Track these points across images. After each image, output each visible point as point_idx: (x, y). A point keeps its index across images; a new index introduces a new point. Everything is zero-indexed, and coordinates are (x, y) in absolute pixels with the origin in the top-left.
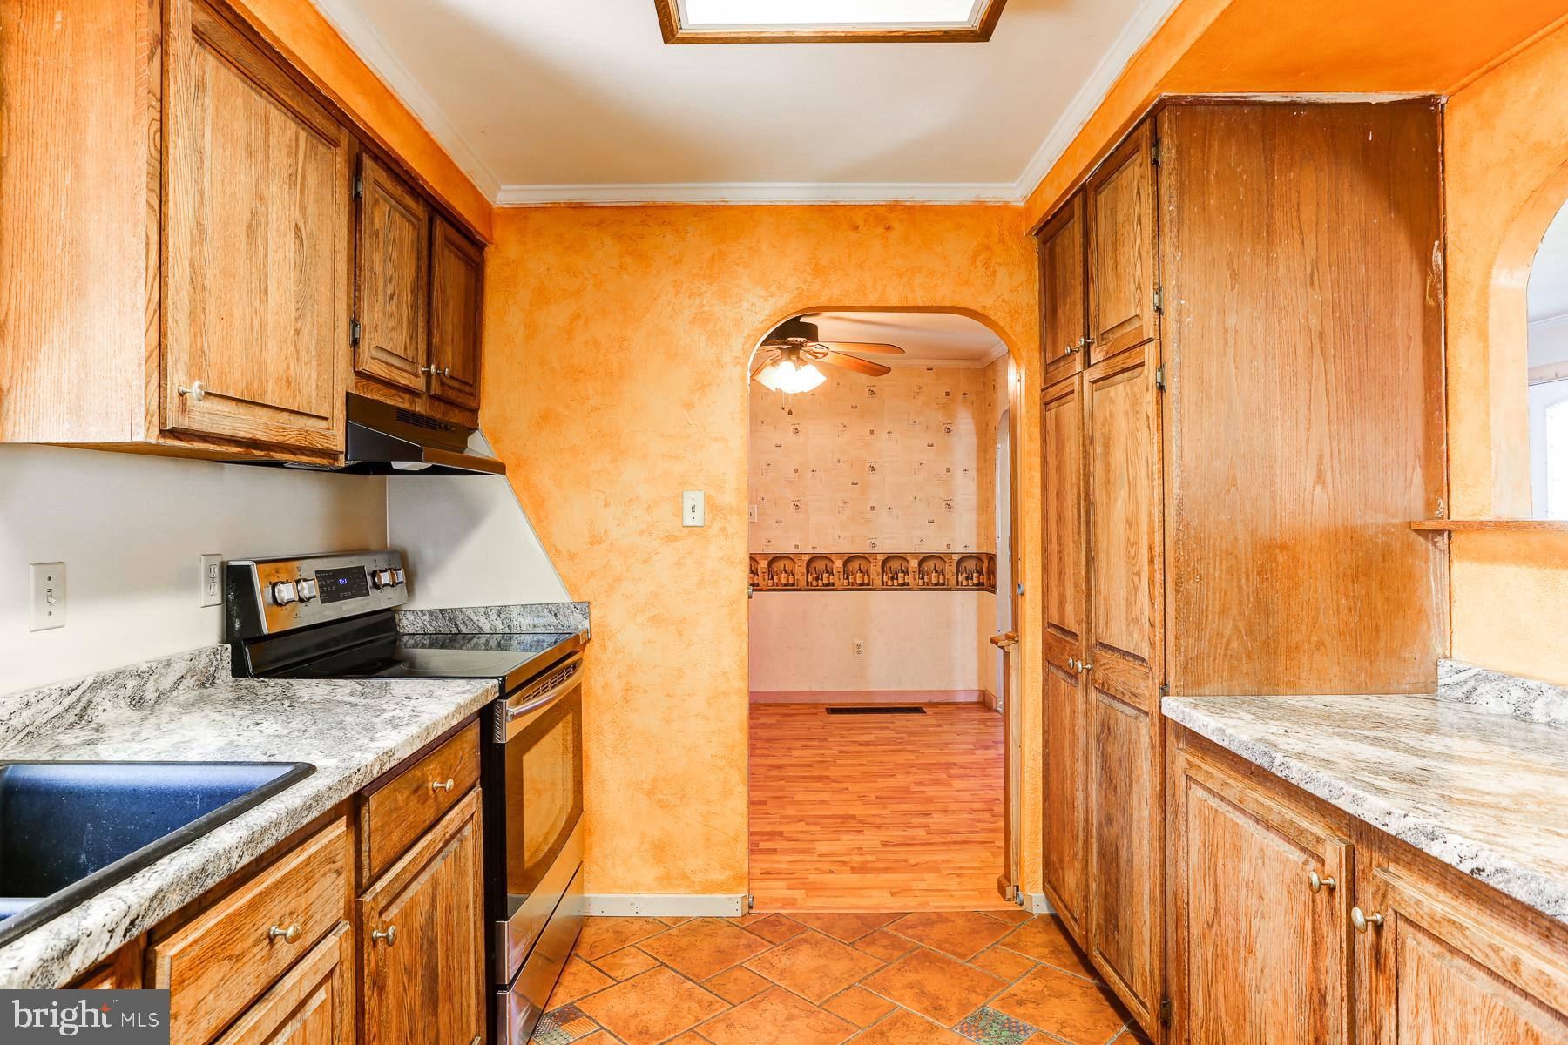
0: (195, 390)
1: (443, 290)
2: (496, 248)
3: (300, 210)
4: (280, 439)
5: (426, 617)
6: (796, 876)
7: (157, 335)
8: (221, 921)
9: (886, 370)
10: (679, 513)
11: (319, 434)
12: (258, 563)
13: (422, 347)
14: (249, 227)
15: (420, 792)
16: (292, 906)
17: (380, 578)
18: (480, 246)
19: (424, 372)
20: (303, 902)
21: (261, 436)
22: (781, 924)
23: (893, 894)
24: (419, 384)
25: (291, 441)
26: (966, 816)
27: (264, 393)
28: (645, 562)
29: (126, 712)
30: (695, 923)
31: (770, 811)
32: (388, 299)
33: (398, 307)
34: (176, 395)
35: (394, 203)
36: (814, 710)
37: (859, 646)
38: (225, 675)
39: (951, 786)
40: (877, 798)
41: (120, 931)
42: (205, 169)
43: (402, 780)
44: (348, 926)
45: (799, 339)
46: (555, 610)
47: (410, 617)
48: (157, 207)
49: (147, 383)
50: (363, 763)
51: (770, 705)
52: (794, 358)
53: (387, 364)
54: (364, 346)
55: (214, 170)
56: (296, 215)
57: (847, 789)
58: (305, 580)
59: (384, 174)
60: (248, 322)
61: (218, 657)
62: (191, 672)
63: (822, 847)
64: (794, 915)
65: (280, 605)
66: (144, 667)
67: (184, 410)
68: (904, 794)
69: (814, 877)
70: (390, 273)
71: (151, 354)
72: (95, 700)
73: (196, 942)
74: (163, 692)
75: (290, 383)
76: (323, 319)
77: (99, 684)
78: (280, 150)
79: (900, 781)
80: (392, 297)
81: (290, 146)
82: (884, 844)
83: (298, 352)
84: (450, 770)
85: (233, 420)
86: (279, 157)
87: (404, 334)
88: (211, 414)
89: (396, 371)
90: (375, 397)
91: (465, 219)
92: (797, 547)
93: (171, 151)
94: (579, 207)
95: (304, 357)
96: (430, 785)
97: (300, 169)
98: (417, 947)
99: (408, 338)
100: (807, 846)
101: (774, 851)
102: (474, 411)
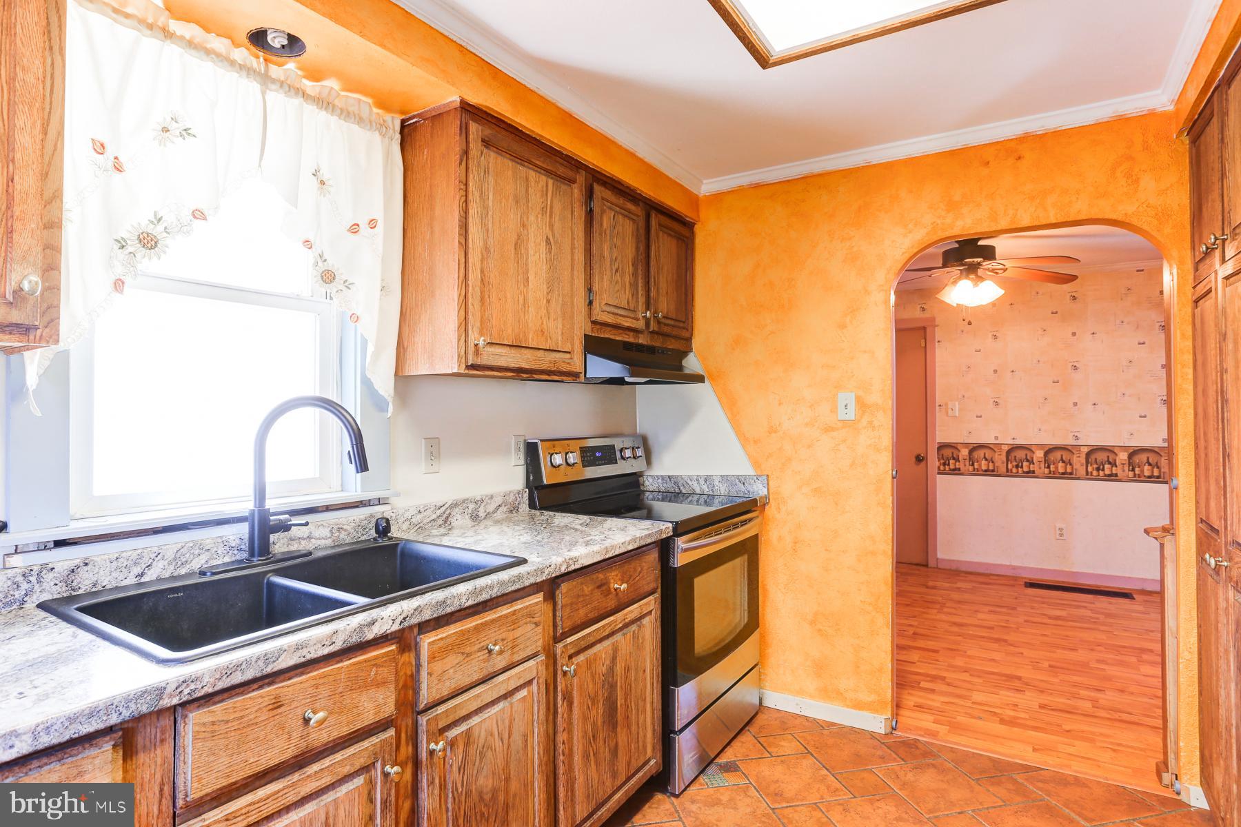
0: (481, 343)
1: (658, 260)
2: (702, 224)
3: (549, 228)
4: (537, 367)
5: (660, 481)
6: (946, 714)
7: (464, 313)
8: (457, 632)
9: (1074, 278)
10: (834, 410)
11: (564, 362)
12: (542, 441)
13: (642, 300)
14: (516, 244)
15: (604, 588)
16: (504, 635)
17: (625, 453)
18: (689, 226)
19: (643, 317)
20: (511, 636)
21: (525, 365)
22: (917, 748)
23: (1035, 750)
24: (641, 324)
25: (545, 368)
26: (1146, 700)
27: (526, 340)
28: (809, 447)
29: (469, 522)
30: (844, 729)
31: (940, 659)
32: (614, 272)
33: (622, 277)
34: (473, 345)
35: (618, 209)
36: (1012, 582)
37: (1061, 529)
38: (525, 507)
39: (1139, 670)
40: (1050, 666)
41: (398, 621)
42: (489, 217)
43: (588, 578)
44: (544, 658)
45: (976, 260)
46: (742, 480)
47: (650, 480)
48: (464, 243)
49: (459, 340)
50: (554, 562)
51: (970, 573)
52: (972, 276)
53: (613, 314)
54: (596, 304)
55: (494, 216)
56: (547, 230)
57: (1022, 653)
58: (571, 452)
59: (610, 193)
60: (516, 299)
61: (520, 496)
62: (505, 503)
63: (978, 697)
64: (932, 744)
65: (554, 467)
66: (478, 498)
67: (477, 354)
68: (1083, 667)
69: (961, 719)
70: (615, 255)
71: (461, 324)
72: (452, 513)
73: (442, 639)
74: (488, 514)
75: (544, 333)
76: (566, 292)
77: (454, 505)
78: (536, 195)
79: (1081, 655)
80: (617, 271)
81: (542, 191)
82: (1042, 706)
83: (549, 313)
84: (630, 578)
85: (506, 357)
86: (535, 198)
87: (627, 293)
88: (493, 354)
89: (621, 318)
90: (607, 336)
91: (675, 209)
92: (996, 438)
93: (470, 211)
94: (757, 186)
95: (553, 315)
96: (612, 585)
97: (549, 203)
98: (599, 685)
99: (631, 295)
100: (964, 693)
101: (933, 691)
102: (689, 340)
